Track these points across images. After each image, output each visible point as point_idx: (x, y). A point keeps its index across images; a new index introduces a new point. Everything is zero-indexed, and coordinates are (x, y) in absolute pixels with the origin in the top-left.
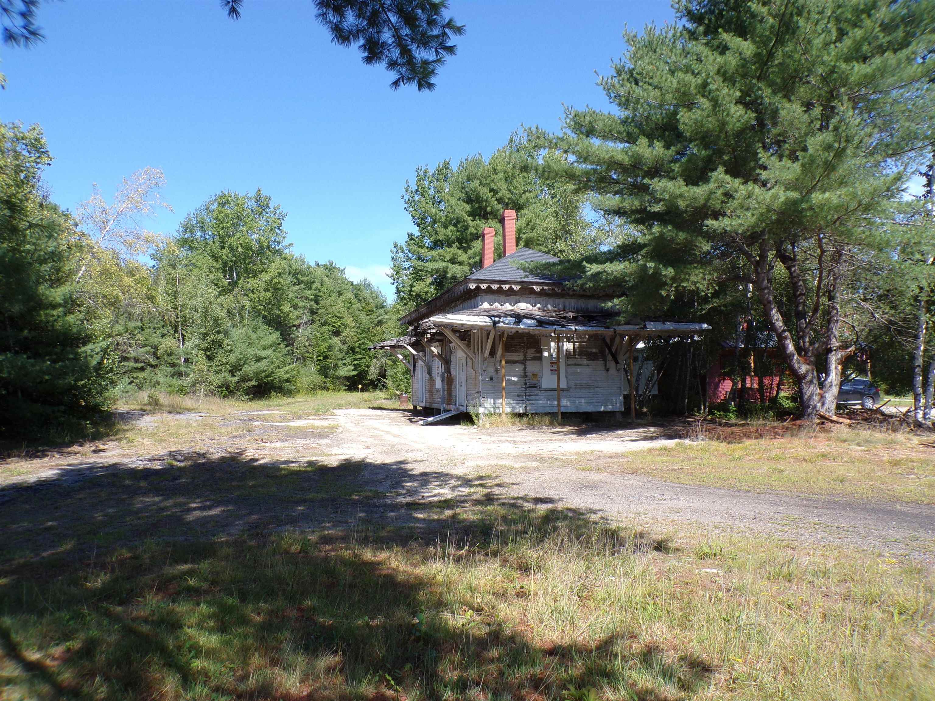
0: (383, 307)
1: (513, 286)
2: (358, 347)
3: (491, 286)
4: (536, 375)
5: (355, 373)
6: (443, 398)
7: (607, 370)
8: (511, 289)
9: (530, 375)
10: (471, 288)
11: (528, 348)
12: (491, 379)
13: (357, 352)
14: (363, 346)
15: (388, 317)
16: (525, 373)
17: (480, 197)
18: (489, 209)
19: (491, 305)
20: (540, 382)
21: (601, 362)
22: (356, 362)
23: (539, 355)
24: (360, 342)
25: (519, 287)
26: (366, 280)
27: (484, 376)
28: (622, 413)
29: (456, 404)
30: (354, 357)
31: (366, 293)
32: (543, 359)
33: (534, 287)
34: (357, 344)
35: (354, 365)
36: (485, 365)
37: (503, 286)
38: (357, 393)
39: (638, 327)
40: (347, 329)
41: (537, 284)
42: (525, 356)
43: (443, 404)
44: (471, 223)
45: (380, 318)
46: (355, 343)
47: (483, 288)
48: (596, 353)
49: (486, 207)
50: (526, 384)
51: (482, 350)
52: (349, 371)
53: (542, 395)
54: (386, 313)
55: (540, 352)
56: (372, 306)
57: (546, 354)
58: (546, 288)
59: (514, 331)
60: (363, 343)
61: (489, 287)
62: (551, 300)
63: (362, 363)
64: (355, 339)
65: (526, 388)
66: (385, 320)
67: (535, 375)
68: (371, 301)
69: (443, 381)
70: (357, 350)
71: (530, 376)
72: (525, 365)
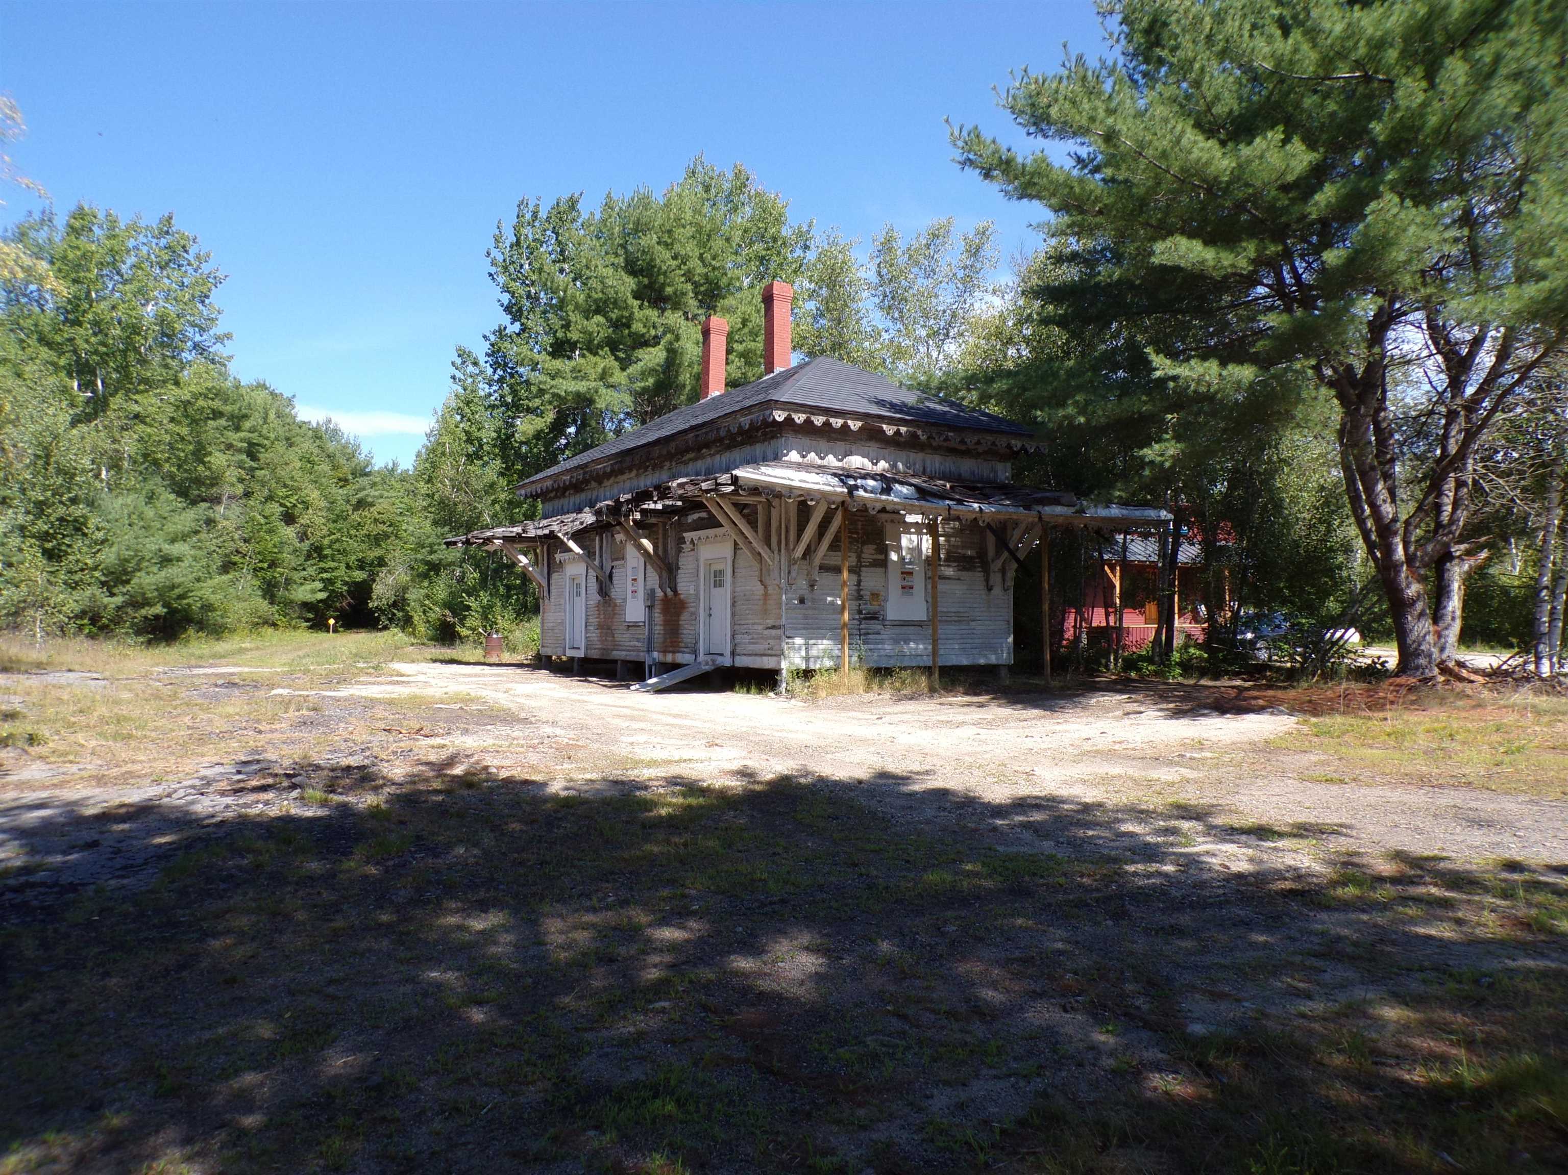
0: (367, 474)
1: (850, 423)
2: (330, 547)
3: (813, 418)
4: (878, 595)
5: (322, 595)
6: (650, 640)
7: (990, 589)
8: (845, 426)
9: (866, 593)
10: (778, 419)
11: (864, 543)
12: (802, 601)
13: (326, 557)
14: (336, 546)
15: (377, 493)
16: (859, 591)
17: (654, 266)
18: (669, 290)
19: (804, 457)
20: (883, 609)
21: (979, 575)
22: (325, 575)
23: (882, 557)
24: (333, 537)
25: (859, 424)
26: (329, 421)
27: (789, 595)
28: (1009, 668)
29: (695, 653)
30: (322, 565)
31: (331, 447)
32: (890, 567)
33: (884, 426)
34: (326, 542)
35: (322, 580)
36: (793, 574)
37: (832, 420)
38: (325, 634)
39: (1073, 510)
40: (310, 511)
41: (891, 421)
42: (859, 558)
43: (649, 651)
44: (638, 314)
45: (361, 495)
46: (324, 537)
47: (798, 421)
48: (971, 558)
49: (663, 285)
50: (860, 612)
51: (787, 544)
52: (313, 592)
53: (887, 633)
54: (373, 485)
55: (884, 551)
56: (346, 470)
57: (894, 557)
58: (903, 430)
59: (879, 506)
60: (337, 540)
61: (808, 422)
62: (903, 454)
63: (336, 578)
64: (325, 532)
65: (860, 620)
66: (370, 499)
67: (875, 595)
68: (343, 461)
69: (650, 608)
70: (326, 552)
71: (867, 598)
72: (859, 576)
